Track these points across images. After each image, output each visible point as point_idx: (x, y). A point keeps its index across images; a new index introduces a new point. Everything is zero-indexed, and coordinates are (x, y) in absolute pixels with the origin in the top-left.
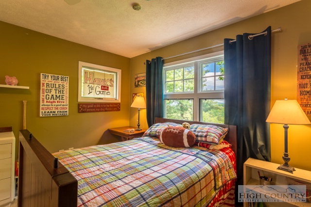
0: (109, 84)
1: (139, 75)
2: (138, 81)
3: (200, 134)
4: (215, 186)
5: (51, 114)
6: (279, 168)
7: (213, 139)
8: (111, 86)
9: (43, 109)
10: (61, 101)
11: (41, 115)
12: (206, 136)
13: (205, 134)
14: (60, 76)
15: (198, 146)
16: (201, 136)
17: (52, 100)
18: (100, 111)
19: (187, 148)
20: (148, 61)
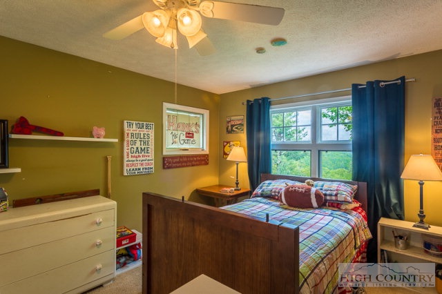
0: (194, 129)
1: (233, 118)
2: (232, 126)
3: (328, 192)
4: (355, 246)
5: (136, 172)
6: (414, 226)
7: (345, 198)
8: (196, 132)
9: (128, 165)
10: (146, 154)
11: (126, 174)
12: (336, 195)
13: (335, 193)
14: (145, 123)
15: (326, 206)
16: (331, 195)
17: (137, 154)
18: (187, 166)
19: (316, 208)
20: (248, 101)
